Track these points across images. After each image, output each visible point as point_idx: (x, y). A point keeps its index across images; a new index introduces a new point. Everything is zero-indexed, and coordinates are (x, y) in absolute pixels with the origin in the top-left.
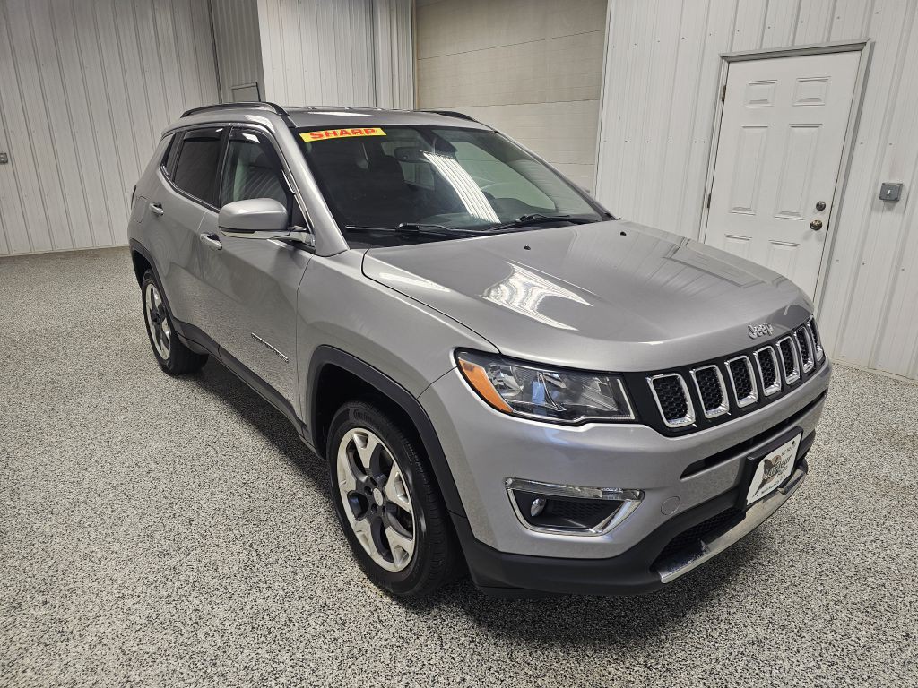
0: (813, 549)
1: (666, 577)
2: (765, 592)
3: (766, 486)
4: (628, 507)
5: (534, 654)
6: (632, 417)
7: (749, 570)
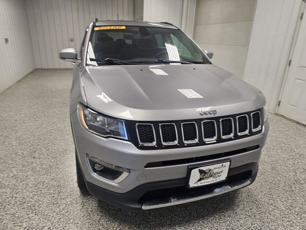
0: (255, 216)
1: (144, 208)
2: (217, 228)
3: (203, 181)
4: (125, 175)
5: (107, 223)
6: (126, 138)
7: (217, 216)
